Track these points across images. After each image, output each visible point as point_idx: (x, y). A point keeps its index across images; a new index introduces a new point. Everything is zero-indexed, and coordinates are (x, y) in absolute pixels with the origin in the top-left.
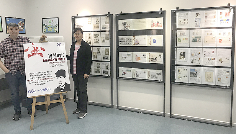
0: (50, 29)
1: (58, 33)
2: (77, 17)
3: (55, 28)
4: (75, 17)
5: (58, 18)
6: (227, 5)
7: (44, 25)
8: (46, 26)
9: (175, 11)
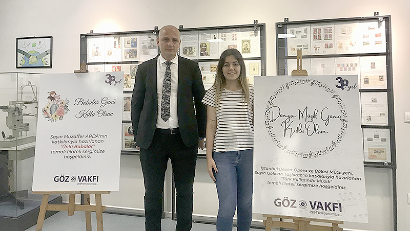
0: (33, 61)
1: (51, 67)
2: (92, 35)
3: (44, 58)
4: (87, 36)
5: (51, 38)
6: (372, 15)
7: (21, 52)
8: (24, 53)
9: (283, 24)
